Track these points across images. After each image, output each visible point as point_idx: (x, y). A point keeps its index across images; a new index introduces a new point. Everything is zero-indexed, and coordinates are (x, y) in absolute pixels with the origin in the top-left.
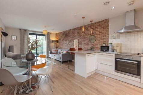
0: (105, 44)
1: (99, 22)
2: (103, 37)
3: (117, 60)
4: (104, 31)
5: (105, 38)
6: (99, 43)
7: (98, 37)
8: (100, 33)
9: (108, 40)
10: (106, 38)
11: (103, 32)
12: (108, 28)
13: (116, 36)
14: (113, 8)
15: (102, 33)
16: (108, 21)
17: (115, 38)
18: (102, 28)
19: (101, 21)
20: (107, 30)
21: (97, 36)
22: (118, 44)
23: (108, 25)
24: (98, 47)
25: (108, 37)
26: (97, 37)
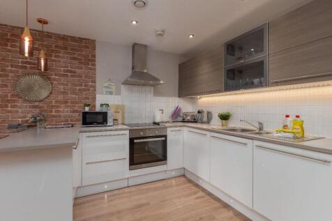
0: (88, 105)
1: (64, 38)
2: (81, 85)
3: (135, 141)
4: (81, 68)
5: (84, 90)
6: (66, 102)
7: (60, 84)
8: (68, 71)
9: (95, 96)
10: (89, 90)
11: (78, 71)
12: (94, 65)
13: (113, 89)
14: (134, 23)
15: (75, 72)
16: (95, 47)
17: (111, 93)
18: (75, 59)
19: (73, 39)
20: (91, 69)
21: (55, 79)
22: (118, 107)
23: (94, 56)
24: (62, 114)
25: (94, 87)
26: (55, 82)
